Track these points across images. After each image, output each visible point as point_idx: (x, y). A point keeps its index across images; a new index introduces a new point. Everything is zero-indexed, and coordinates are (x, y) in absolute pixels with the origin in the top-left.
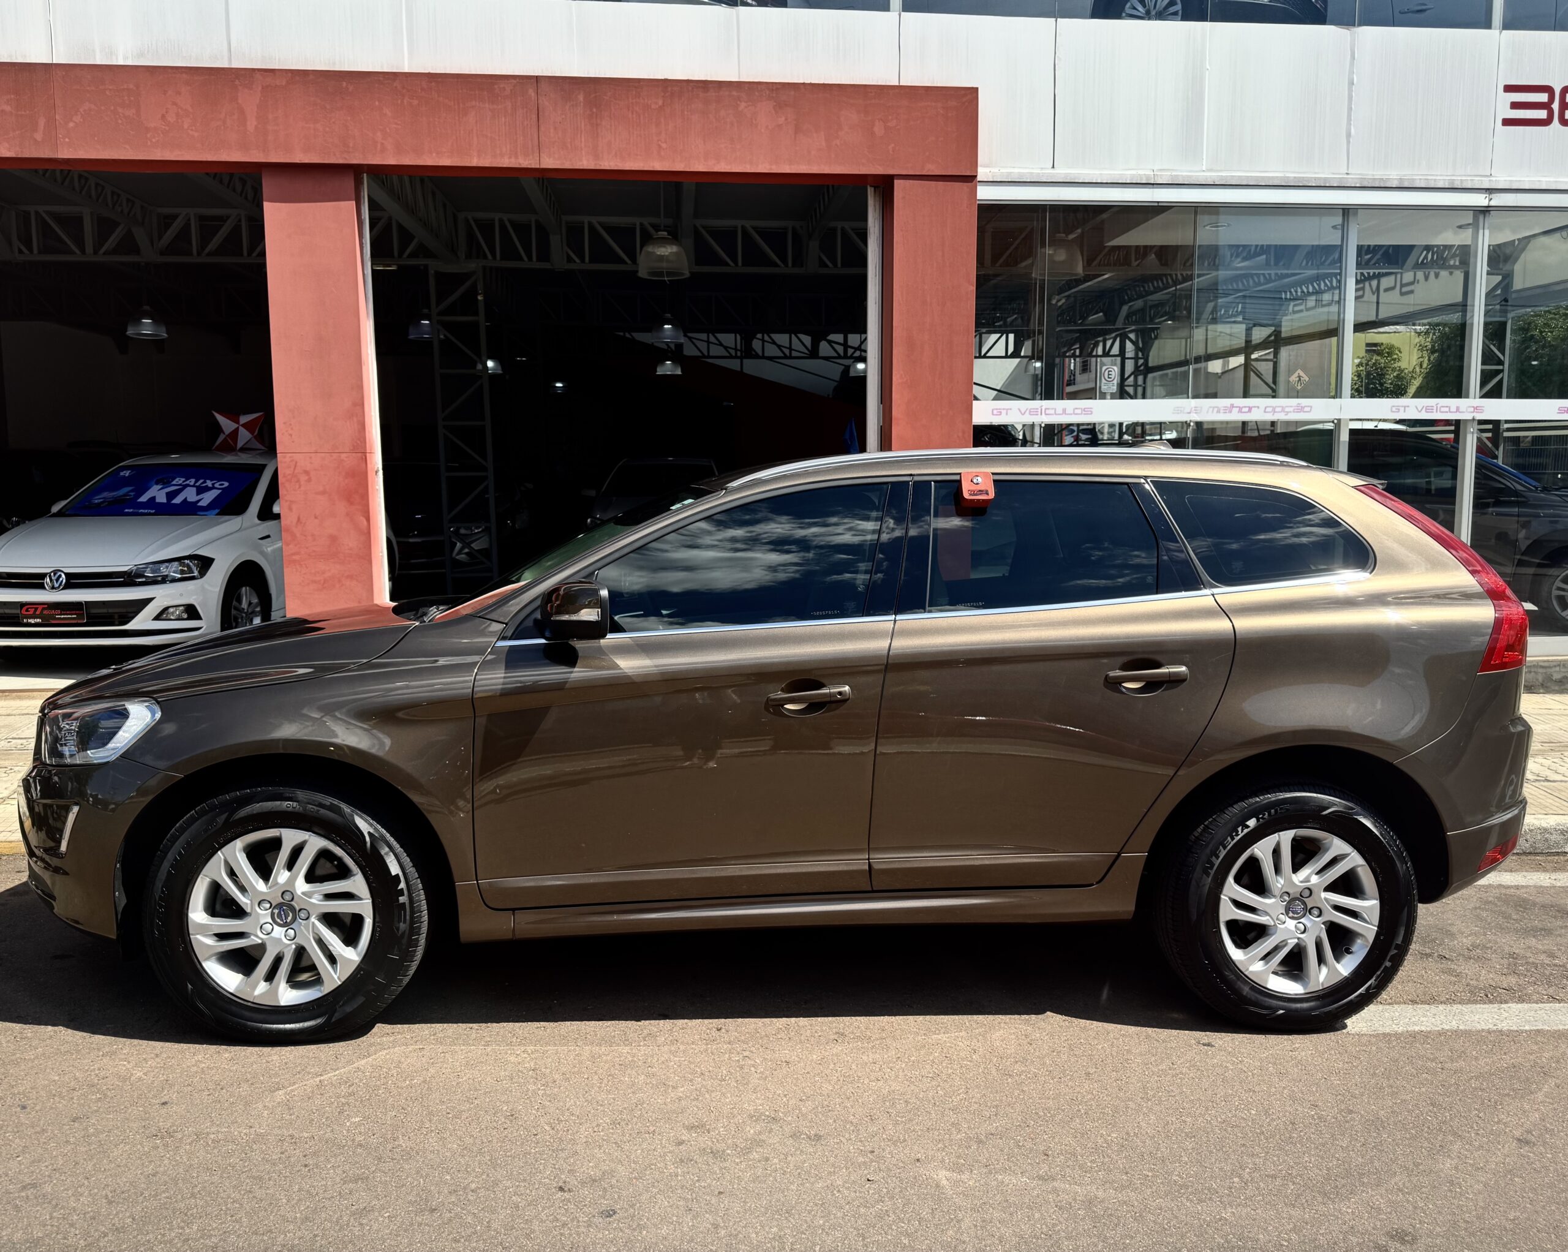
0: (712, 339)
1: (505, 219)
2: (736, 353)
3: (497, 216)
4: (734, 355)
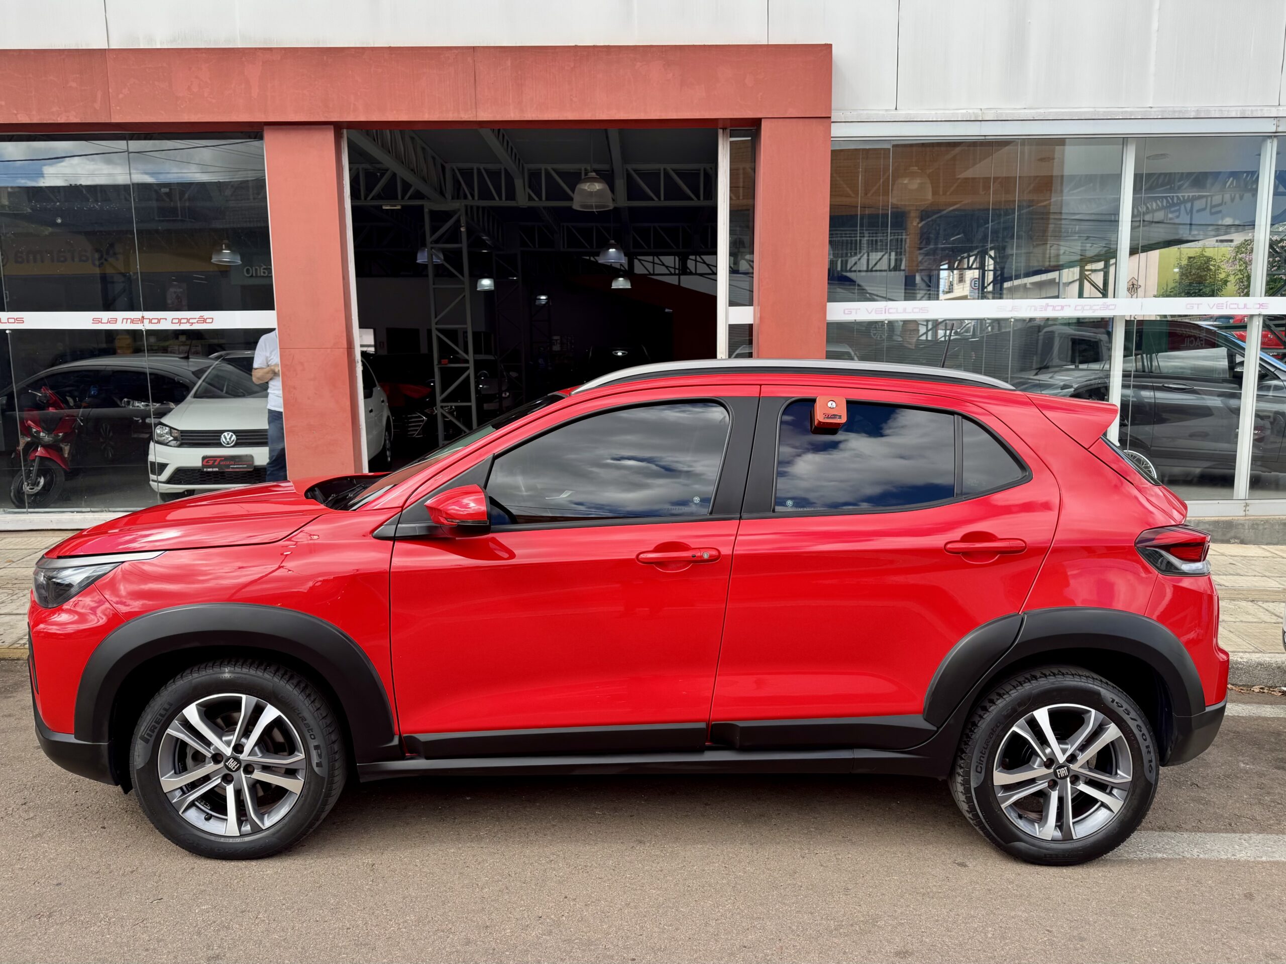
0: (656, 260)
1: (482, 168)
2: (675, 271)
3: (475, 166)
4: (673, 272)
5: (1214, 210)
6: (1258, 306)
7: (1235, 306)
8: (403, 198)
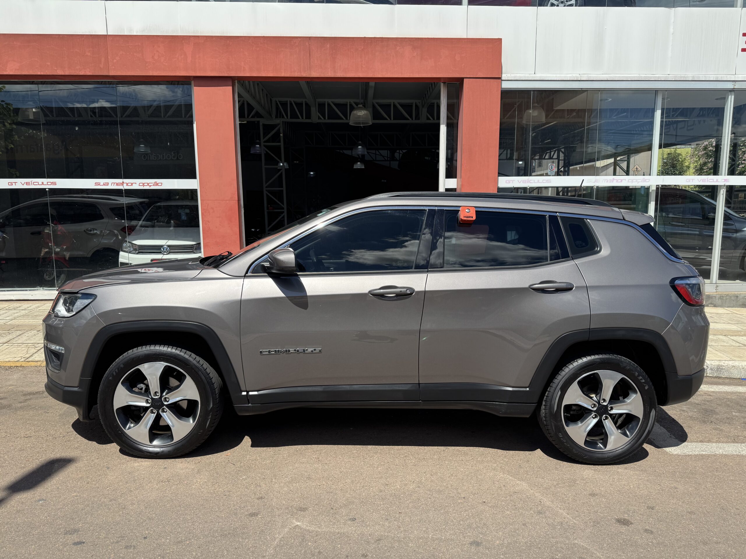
1: (292, 101)
3: (288, 100)
4: (387, 159)
5: (689, 128)
6: (724, 181)
7: (712, 181)
8: (248, 117)
